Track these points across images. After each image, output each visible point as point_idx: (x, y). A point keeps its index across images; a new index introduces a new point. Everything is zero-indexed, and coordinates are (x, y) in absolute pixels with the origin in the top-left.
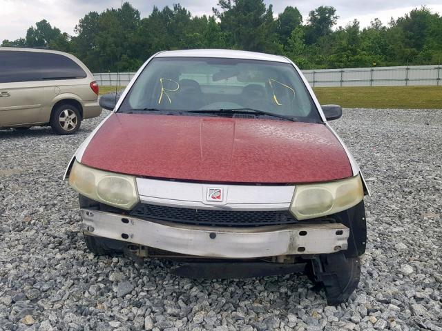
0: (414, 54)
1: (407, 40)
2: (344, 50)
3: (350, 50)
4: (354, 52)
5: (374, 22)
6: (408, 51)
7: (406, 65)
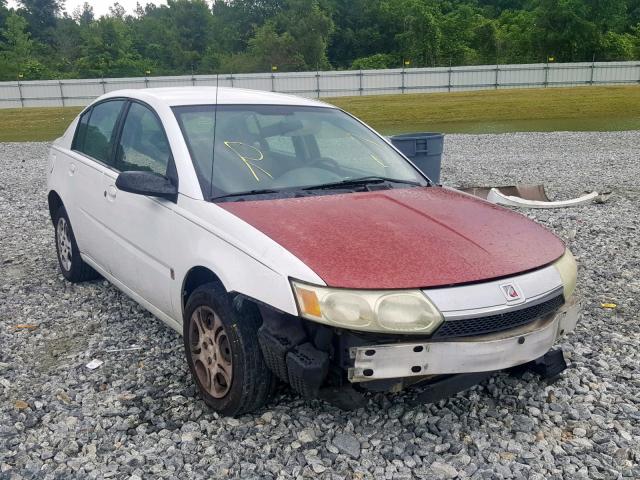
0: (196, 60)
1: (184, 39)
2: (100, 50)
3: (110, 51)
4: (115, 55)
5: (114, 8)
6: (189, 54)
7: (190, 74)
